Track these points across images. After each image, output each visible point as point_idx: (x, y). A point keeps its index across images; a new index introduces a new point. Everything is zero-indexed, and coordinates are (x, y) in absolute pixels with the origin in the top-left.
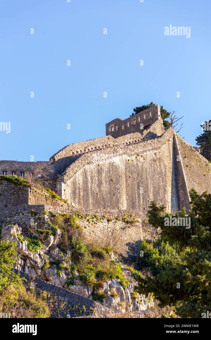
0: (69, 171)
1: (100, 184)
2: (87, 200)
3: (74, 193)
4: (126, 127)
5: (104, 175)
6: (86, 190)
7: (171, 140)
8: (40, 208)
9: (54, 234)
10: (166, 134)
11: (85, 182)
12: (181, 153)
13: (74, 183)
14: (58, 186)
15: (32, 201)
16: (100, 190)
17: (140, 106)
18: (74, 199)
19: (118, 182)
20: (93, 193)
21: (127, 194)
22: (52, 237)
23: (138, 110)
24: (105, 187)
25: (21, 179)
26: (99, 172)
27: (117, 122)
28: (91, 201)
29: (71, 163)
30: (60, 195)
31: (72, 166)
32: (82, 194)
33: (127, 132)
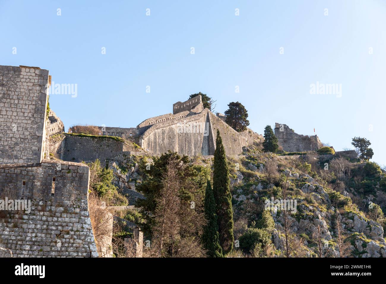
0: (146, 133)
1: (163, 139)
2: (156, 148)
3: (149, 144)
4: (183, 106)
5: (166, 135)
6: (155, 143)
7: (206, 114)
8: (128, 153)
9: (134, 166)
10: (203, 112)
11: (155, 139)
12: (212, 122)
13: (149, 139)
14: (140, 141)
15: (124, 149)
16: (163, 143)
17: (193, 94)
18: (149, 147)
19: (174, 138)
20: (159, 144)
21: (179, 145)
22: (133, 168)
23: (193, 96)
24: (166, 141)
25: (120, 138)
26: (163, 133)
27: (179, 103)
28: (158, 148)
29: (147, 129)
30: (141, 146)
31: (148, 131)
32: (153, 145)
33: (184, 110)
